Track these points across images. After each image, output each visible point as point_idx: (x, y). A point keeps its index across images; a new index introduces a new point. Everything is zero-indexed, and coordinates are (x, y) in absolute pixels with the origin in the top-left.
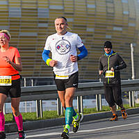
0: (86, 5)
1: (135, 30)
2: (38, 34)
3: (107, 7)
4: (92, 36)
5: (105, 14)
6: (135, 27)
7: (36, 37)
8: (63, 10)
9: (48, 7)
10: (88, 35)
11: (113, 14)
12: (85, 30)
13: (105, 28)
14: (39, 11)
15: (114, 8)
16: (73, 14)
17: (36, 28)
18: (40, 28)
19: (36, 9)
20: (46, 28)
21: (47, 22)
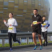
0: (24, 1)
1: (43, 12)
2: (4, 12)
3: (32, 2)
4: (25, 13)
5: (31, 5)
6: (43, 11)
7: (2, 13)
8: (14, 3)
9: (8, 1)
10: (24, 13)
11: (35, 5)
12: (23, 11)
13: (31, 10)
14: (4, 3)
15: (35, 2)
16: (18, 4)
17: (3, 10)
18: (4, 10)
19: (3, 2)
20: (7, 10)
21: (7, 7)
